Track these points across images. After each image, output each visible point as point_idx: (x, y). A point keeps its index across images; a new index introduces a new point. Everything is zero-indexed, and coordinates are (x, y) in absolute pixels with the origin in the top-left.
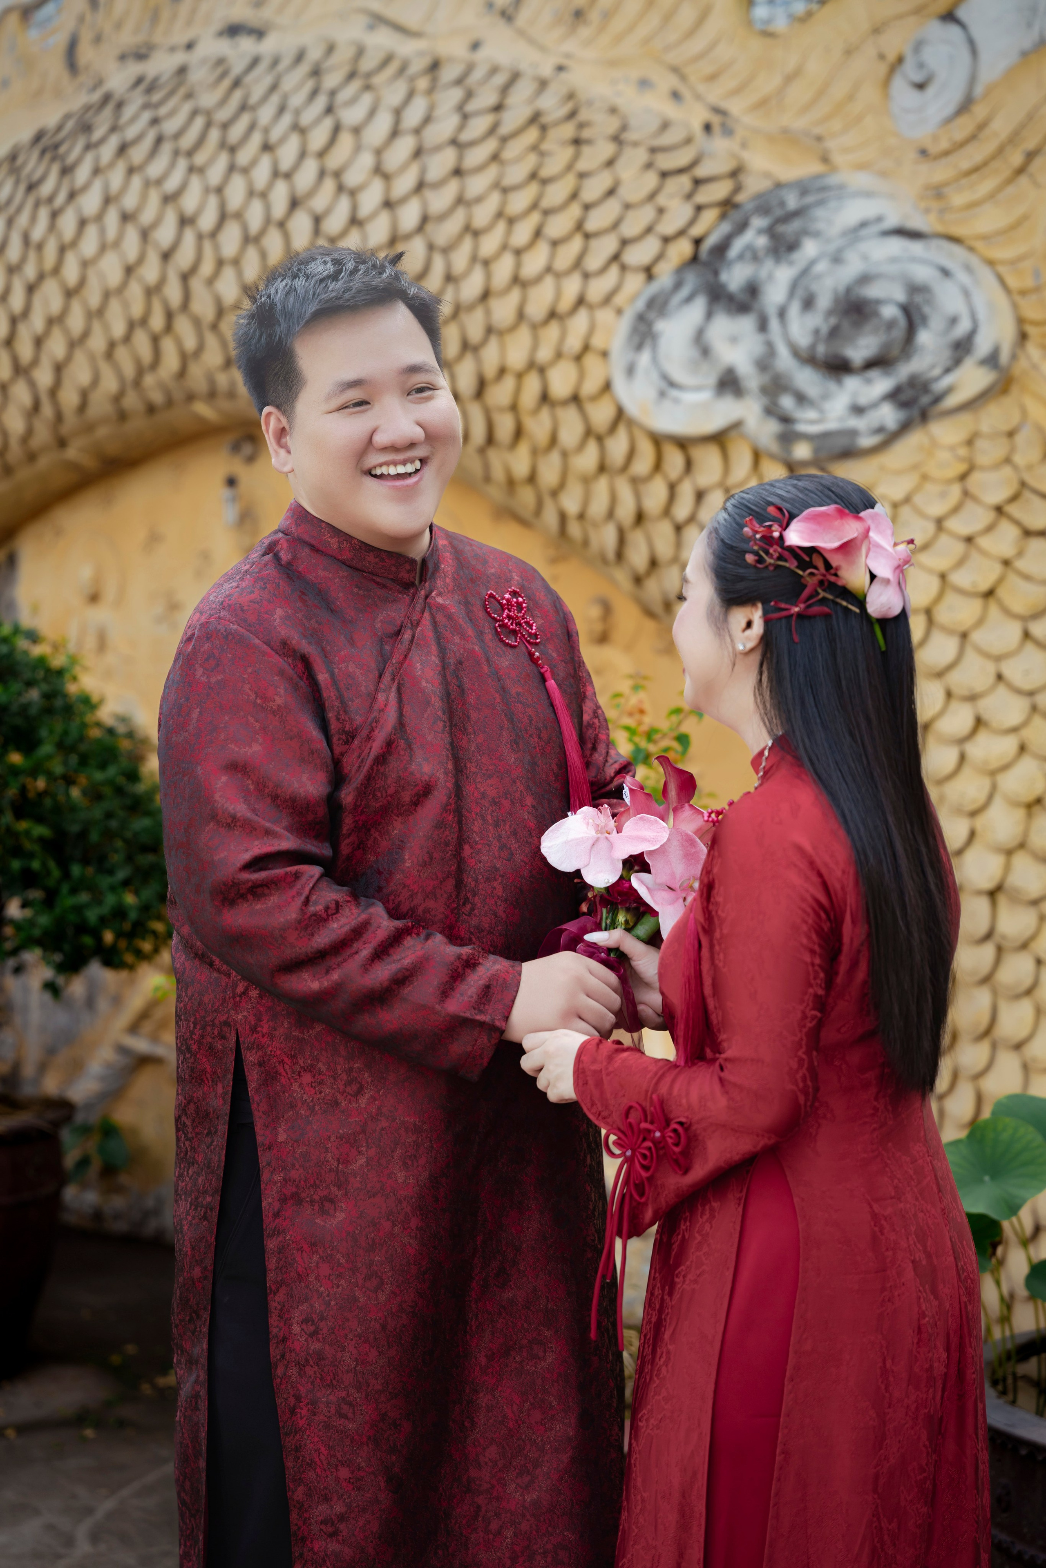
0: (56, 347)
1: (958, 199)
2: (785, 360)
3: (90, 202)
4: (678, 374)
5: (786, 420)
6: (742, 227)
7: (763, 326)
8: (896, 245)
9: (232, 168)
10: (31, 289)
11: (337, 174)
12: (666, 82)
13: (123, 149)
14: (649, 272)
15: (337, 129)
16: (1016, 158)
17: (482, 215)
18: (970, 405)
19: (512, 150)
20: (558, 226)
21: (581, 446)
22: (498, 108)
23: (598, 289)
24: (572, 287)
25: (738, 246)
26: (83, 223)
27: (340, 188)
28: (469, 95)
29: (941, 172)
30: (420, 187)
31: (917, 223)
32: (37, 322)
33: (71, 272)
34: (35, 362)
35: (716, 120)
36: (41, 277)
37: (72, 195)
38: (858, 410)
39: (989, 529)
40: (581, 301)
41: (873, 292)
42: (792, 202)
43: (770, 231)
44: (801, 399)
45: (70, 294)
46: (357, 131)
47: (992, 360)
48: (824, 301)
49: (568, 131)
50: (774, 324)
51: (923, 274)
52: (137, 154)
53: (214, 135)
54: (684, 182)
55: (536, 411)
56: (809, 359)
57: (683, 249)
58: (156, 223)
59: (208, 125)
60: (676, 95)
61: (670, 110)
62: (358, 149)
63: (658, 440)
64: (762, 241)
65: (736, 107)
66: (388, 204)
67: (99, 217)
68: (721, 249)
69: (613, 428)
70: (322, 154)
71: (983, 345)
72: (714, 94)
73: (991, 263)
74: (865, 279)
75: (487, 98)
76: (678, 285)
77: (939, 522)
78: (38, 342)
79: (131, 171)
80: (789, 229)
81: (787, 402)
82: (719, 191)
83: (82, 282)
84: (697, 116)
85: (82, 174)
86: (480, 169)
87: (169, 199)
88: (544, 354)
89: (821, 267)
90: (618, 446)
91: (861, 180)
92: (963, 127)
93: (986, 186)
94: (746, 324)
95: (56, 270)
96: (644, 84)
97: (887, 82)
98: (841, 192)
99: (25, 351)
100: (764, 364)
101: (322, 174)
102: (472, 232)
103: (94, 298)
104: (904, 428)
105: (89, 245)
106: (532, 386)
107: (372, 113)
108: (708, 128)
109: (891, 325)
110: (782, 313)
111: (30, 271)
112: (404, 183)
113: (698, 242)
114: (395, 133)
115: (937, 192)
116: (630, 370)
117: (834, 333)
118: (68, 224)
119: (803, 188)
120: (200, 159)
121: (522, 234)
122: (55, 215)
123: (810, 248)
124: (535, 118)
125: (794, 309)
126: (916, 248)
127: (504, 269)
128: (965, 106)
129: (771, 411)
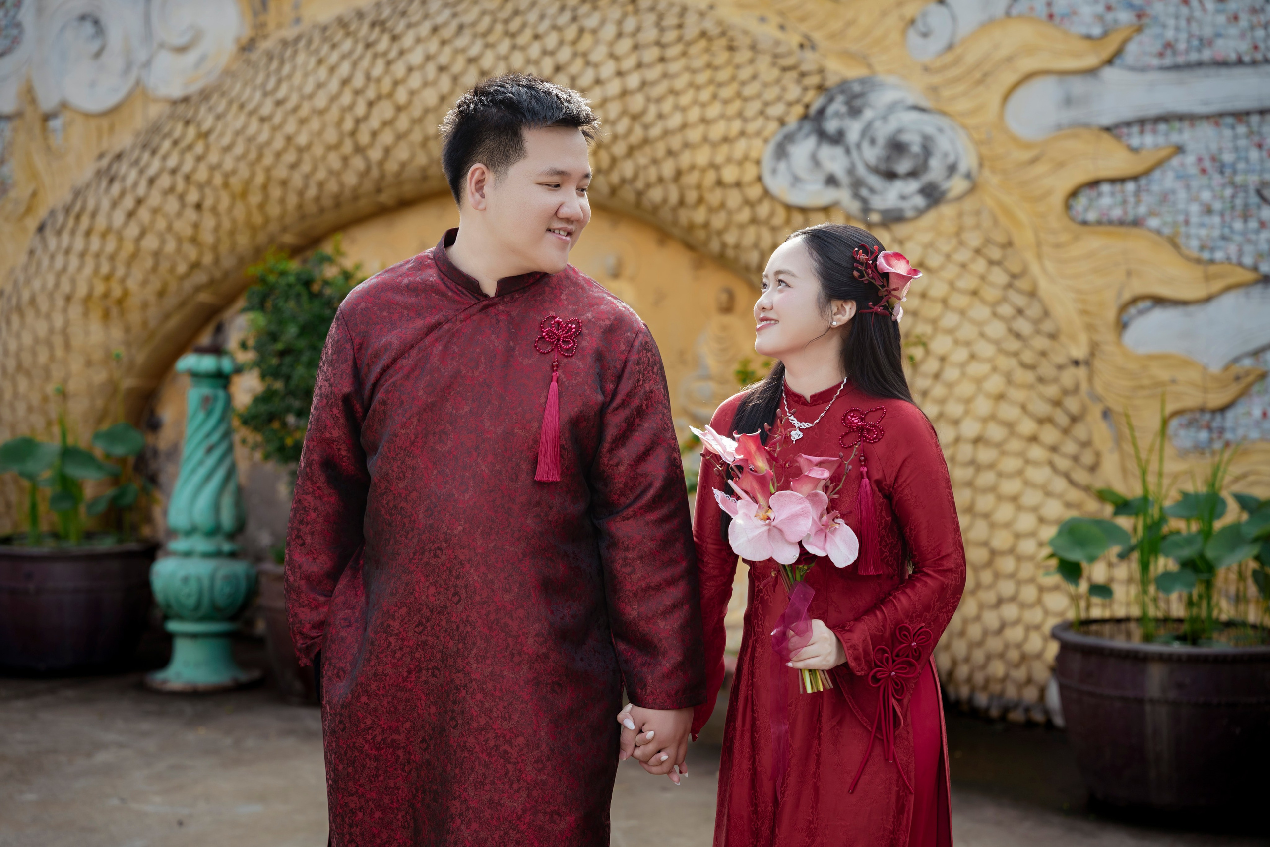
0: (387, 138)
1: (946, 93)
2: (861, 170)
3: (416, 57)
4: (802, 173)
5: (864, 201)
6: (831, 100)
7: (848, 151)
8: (914, 115)
9: (514, 47)
10: (371, 104)
11: (585, 55)
12: (775, 20)
13: (435, 30)
14: (782, 122)
15: (581, 31)
16: (978, 75)
17: (680, 83)
18: (960, 198)
19: (694, 50)
20: (727, 92)
21: (740, 209)
22: (680, 26)
23: (752, 127)
24: (736, 126)
25: (831, 110)
26: (410, 70)
27: (588, 63)
28: (661, 17)
29: (936, 79)
30: (639, 66)
31: (924, 103)
32: (374, 123)
33: (401, 96)
34: (371, 145)
35: (806, 42)
36: (379, 97)
37: (402, 53)
38: (903, 198)
39: (973, 260)
40: (742, 134)
41: (905, 138)
42: (857, 88)
43: (848, 103)
44: (872, 191)
45: (399, 109)
46: (594, 32)
47: (968, 176)
48: (881, 140)
49: (723, 42)
50: (855, 153)
51: (930, 130)
52: (447, 33)
53: (499, 28)
54: (794, 75)
55: (712, 190)
56: (875, 170)
57: (799, 110)
58: (463, 73)
59: (494, 21)
60: (782, 27)
61: (779, 34)
62: (597, 42)
63: (789, 208)
64: (843, 109)
65: (817, 36)
66: (620, 74)
67: (422, 67)
68: (821, 112)
69: (760, 200)
70: (574, 43)
71: (963, 167)
72: (804, 28)
73: (964, 127)
74: (900, 131)
75: (671, 20)
76: (800, 128)
77: (948, 257)
78: (374, 134)
79: (443, 43)
80: (858, 103)
81: (864, 192)
82: (814, 80)
83: (409, 103)
84: (794, 39)
85: (408, 40)
86: (675, 59)
87: (472, 61)
88: (719, 159)
89: (878, 124)
90: (764, 210)
91: (891, 80)
92: (949, 58)
93: (960, 88)
94: (838, 151)
95: (390, 95)
96: (763, 20)
97: (904, 32)
98: (881, 85)
99: (364, 138)
100: (851, 171)
101: (575, 55)
102: (673, 92)
103: (417, 112)
104: (928, 208)
105: (415, 81)
106: (710, 177)
107: (603, 22)
108: (802, 46)
109: (916, 156)
110: (858, 146)
111: (371, 94)
112: (629, 63)
113: (807, 106)
114: (620, 35)
115: (934, 90)
116: (774, 171)
117: (888, 159)
118: (399, 70)
119: (862, 81)
120: (491, 39)
121: (705, 95)
122: (389, 63)
123: (868, 114)
124: (703, 34)
125: (865, 145)
126: (925, 117)
127: (694, 114)
128: (950, 47)
129: (856, 196)
